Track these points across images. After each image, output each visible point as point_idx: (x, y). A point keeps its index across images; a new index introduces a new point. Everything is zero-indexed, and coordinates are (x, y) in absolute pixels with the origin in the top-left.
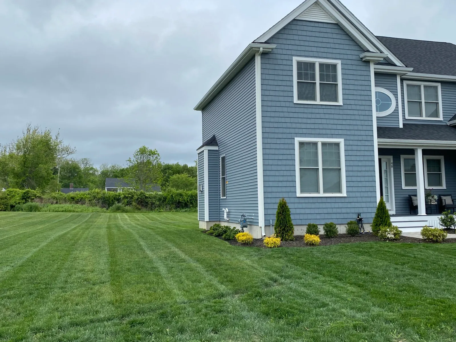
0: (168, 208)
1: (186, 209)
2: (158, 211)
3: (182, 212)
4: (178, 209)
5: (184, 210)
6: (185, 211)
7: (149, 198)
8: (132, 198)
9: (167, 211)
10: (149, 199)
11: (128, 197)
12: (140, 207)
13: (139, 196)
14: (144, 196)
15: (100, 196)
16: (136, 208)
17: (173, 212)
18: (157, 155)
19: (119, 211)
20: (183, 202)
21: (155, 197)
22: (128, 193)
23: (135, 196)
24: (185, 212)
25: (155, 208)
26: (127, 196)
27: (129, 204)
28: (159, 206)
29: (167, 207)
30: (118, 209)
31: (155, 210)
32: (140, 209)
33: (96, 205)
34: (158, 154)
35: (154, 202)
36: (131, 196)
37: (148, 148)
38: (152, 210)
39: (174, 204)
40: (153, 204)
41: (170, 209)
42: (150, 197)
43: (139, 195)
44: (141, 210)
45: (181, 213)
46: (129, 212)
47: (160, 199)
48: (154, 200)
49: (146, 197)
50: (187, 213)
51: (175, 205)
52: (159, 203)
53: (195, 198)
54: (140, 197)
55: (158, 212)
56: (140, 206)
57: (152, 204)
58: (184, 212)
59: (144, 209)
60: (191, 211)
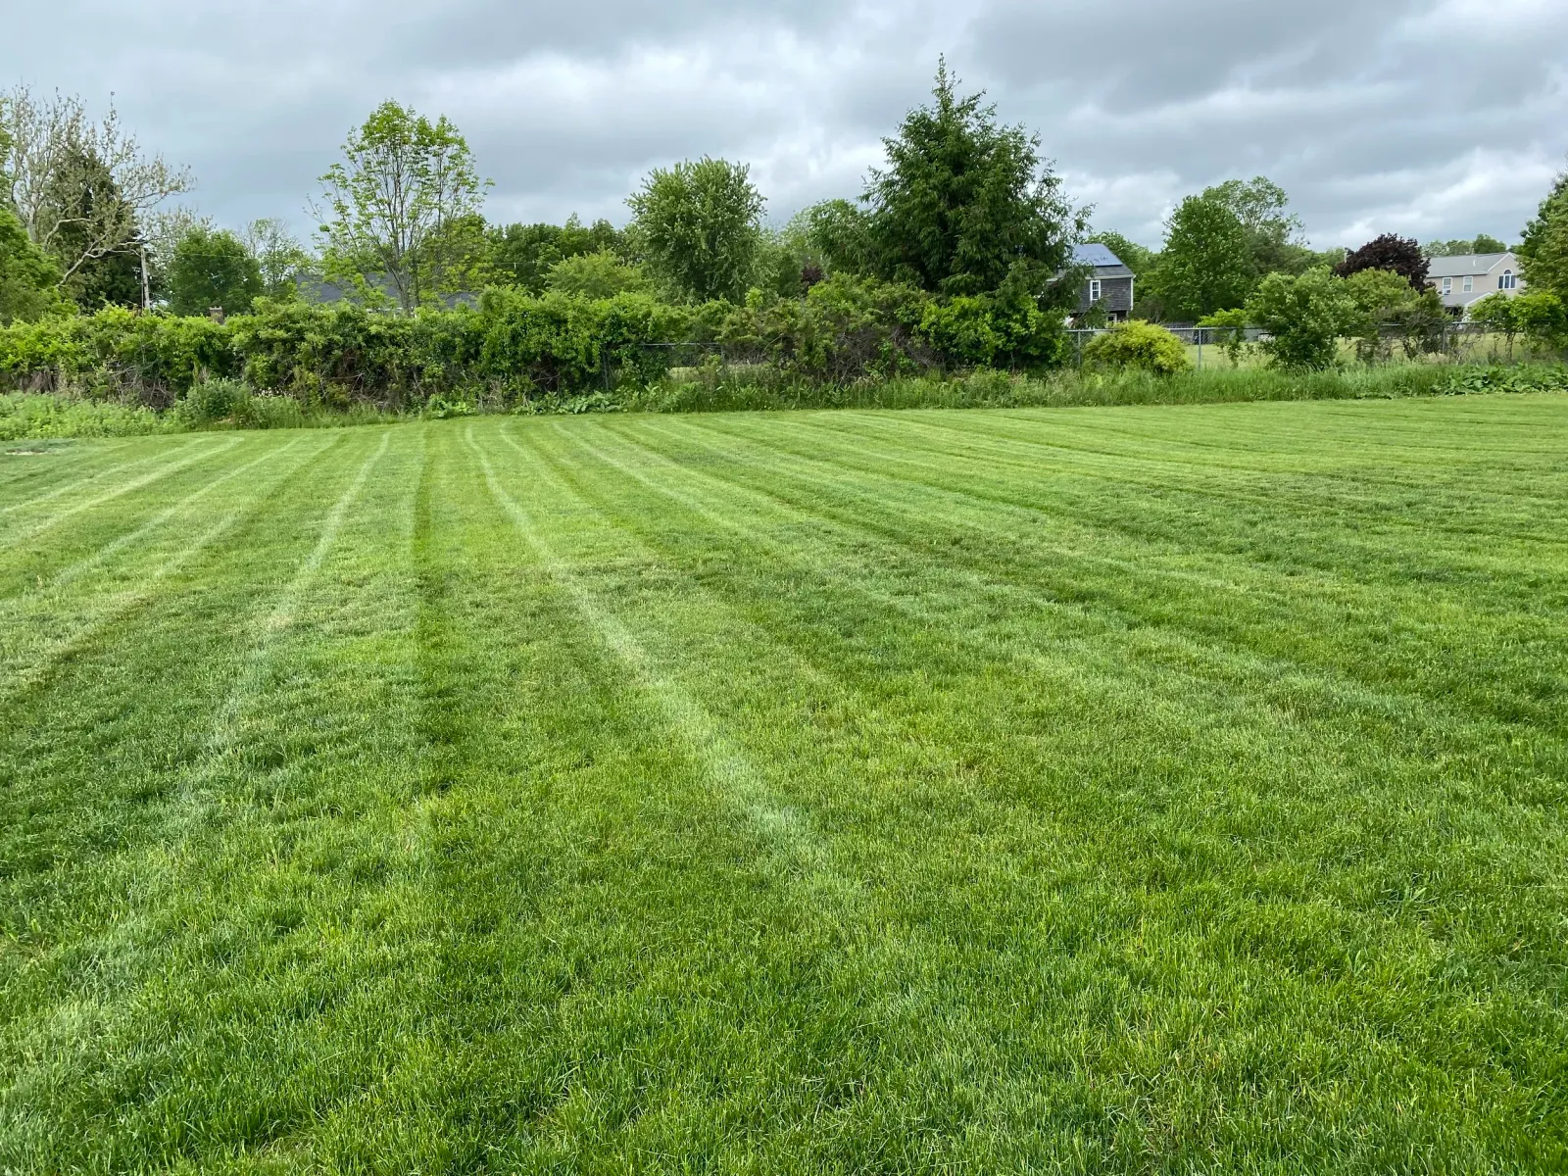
0: (497, 395)
1: (593, 399)
2: (441, 413)
3: (572, 410)
4: (550, 395)
5: (581, 402)
6: (589, 407)
7: (387, 341)
8: (290, 346)
9: (493, 412)
10: (392, 349)
11: (275, 340)
12: (341, 391)
13: (331, 336)
14: (360, 330)
15: (127, 340)
16: (324, 401)
17: (522, 413)
18: (456, 146)
19: (228, 421)
20: (569, 357)
21: (421, 337)
22: (271, 317)
23: (309, 336)
24: (588, 410)
25: (427, 397)
26: (263, 334)
27: (278, 379)
28: (447, 385)
29: (488, 390)
30: (216, 412)
31: (427, 407)
32: (343, 407)
33: (115, 393)
34: (461, 143)
35: (418, 362)
36: (285, 335)
37: (412, 112)
38: (410, 405)
39: (526, 372)
40: (412, 373)
41: (510, 398)
42: (392, 338)
43: (334, 330)
44: (352, 409)
45: (565, 419)
46: (282, 426)
47: (447, 348)
48: (417, 353)
49: (373, 340)
50: (600, 418)
51: (534, 376)
52: (443, 365)
53: (637, 333)
54: (337, 337)
55: (445, 417)
56: (344, 387)
57: (410, 377)
58: (580, 412)
59: (365, 406)
60: (619, 407)
